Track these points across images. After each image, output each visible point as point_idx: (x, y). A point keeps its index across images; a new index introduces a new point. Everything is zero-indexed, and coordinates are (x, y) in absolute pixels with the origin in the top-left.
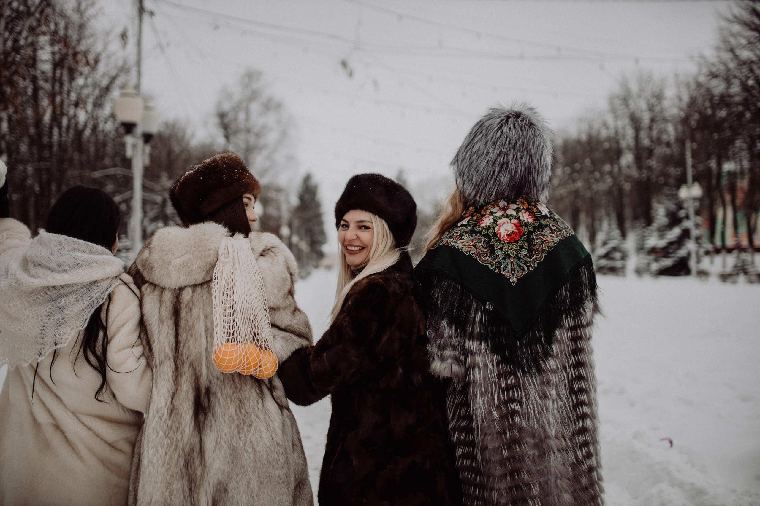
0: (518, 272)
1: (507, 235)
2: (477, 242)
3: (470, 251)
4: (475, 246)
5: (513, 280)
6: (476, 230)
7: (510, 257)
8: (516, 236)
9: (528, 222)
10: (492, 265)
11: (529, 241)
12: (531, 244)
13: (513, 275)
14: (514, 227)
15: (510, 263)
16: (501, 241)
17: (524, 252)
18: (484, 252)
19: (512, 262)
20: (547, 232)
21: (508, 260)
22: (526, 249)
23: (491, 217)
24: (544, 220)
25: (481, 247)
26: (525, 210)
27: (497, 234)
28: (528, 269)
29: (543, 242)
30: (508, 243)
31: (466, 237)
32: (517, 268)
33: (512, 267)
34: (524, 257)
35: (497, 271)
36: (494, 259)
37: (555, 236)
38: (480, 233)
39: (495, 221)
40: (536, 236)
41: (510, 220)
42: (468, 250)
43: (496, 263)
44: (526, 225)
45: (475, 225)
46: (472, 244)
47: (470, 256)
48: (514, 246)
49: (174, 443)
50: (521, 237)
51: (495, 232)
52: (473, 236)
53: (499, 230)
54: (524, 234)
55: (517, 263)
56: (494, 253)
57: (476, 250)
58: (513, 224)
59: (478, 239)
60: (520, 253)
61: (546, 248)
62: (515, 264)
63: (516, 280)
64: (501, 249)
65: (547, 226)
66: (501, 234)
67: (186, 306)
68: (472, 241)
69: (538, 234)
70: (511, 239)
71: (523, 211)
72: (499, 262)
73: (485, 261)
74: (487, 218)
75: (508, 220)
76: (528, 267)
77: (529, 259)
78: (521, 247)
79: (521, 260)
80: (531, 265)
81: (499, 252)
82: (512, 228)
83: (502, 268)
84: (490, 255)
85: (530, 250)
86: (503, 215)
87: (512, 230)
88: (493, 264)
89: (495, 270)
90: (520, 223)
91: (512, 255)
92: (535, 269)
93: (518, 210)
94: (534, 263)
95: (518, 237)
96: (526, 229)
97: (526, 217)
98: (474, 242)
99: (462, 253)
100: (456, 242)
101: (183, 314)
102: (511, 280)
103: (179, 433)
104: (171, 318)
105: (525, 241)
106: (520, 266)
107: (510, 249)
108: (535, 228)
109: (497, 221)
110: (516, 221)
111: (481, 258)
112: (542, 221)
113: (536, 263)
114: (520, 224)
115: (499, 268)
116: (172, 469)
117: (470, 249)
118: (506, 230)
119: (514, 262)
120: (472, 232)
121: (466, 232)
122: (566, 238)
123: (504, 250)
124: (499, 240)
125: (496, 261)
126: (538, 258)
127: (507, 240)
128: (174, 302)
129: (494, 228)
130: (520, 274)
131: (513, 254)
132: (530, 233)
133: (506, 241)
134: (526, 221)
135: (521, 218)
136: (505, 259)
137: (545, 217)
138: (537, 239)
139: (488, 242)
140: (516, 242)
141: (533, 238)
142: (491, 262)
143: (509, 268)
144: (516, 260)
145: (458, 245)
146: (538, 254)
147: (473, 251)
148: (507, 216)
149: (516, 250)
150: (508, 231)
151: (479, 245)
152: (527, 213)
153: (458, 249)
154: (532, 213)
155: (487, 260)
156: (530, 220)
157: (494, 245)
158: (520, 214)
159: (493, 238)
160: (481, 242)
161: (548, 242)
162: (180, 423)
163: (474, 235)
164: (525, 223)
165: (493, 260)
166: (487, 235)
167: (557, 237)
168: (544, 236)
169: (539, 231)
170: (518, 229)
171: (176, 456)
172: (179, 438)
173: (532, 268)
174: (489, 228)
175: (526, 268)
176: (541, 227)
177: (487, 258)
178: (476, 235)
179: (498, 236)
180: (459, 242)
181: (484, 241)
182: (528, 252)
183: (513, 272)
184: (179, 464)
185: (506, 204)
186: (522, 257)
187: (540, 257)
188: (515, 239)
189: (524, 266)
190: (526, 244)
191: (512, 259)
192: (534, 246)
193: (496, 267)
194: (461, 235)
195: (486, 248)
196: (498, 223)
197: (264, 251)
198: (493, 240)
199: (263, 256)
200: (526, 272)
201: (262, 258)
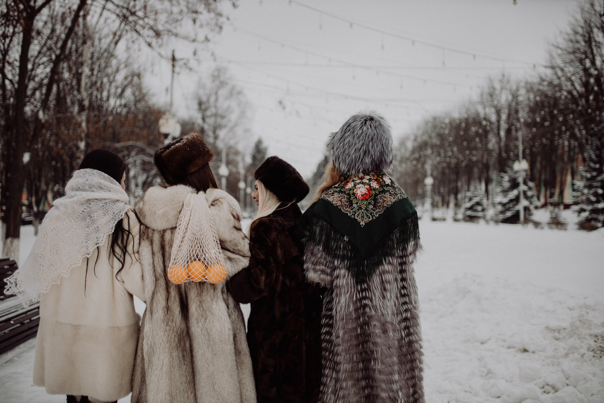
0: (366, 219)
1: (361, 195)
2: (342, 198)
3: (337, 204)
4: (341, 201)
5: (362, 223)
6: (342, 190)
7: (362, 209)
8: (367, 196)
9: (376, 188)
11: (375, 200)
12: (376, 202)
13: (362, 220)
14: (366, 190)
15: (361, 213)
16: (357, 198)
17: (371, 207)
18: (346, 204)
19: (363, 212)
20: (387, 195)
21: (360, 211)
22: (373, 205)
23: (353, 183)
24: (386, 187)
25: (344, 202)
26: (375, 180)
27: (355, 194)
28: (372, 217)
29: (384, 201)
30: (361, 200)
31: (336, 195)
32: (365, 217)
33: (363, 215)
34: (370, 210)
36: (352, 209)
37: (392, 198)
38: (345, 192)
39: (355, 186)
40: (380, 197)
41: (364, 186)
42: (336, 203)
43: (353, 212)
44: (374, 190)
45: (342, 187)
46: (339, 199)
47: (337, 206)
48: (365, 202)
50: (370, 197)
51: (354, 193)
53: (357, 191)
54: (372, 195)
55: (366, 214)
56: (352, 206)
57: (341, 203)
58: (366, 188)
59: (343, 196)
60: (368, 207)
61: (386, 205)
62: (364, 214)
63: (364, 224)
64: (357, 203)
65: (387, 191)
66: (357, 194)
67: (168, 243)
68: (339, 197)
69: (381, 196)
70: (363, 198)
71: (373, 181)
72: (355, 212)
73: (346, 210)
74: (350, 184)
75: (363, 186)
76: (372, 216)
77: (373, 212)
78: (370, 204)
79: (368, 212)
80: (374, 215)
81: (355, 205)
82: (365, 191)
83: (356, 215)
84: (350, 207)
85: (375, 206)
86: (360, 182)
87: (365, 192)
88: (351, 212)
89: (352, 216)
90: (371, 188)
91: (363, 208)
92: (377, 218)
93: (370, 180)
94: (376, 214)
95: (368, 197)
96: (374, 192)
97: (374, 185)
99: (332, 204)
100: (329, 197)
101: (167, 249)
102: (361, 224)
103: (174, 322)
104: (160, 252)
105: (373, 199)
106: (367, 216)
107: (363, 204)
108: (380, 192)
109: (356, 186)
110: (368, 187)
111: (344, 209)
112: (385, 188)
113: (378, 214)
114: (370, 189)
115: (354, 215)
117: (338, 202)
118: (361, 192)
119: (364, 213)
120: (340, 192)
121: (336, 192)
122: (400, 199)
123: (358, 204)
124: (356, 198)
125: (353, 210)
126: (380, 211)
127: (361, 198)
128: (160, 241)
129: (353, 190)
130: (367, 220)
131: (364, 207)
132: (376, 195)
133: (360, 199)
134: (374, 187)
135: (371, 185)
136: (358, 210)
137: (388, 185)
138: (380, 199)
139: (349, 199)
140: (367, 200)
141: (378, 198)
142: (350, 211)
143: (360, 216)
144: (365, 211)
145: (330, 199)
146: (380, 209)
147: (339, 203)
148: (363, 183)
149: (366, 205)
150: (362, 192)
151: (343, 200)
152: (376, 182)
153: (330, 202)
154: (379, 183)
155: (347, 210)
156: (377, 187)
157: (352, 200)
158: (371, 182)
159: (353, 196)
160: (344, 198)
161: (388, 202)
162: (173, 316)
163: (341, 194)
164: (374, 188)
166: (349, 194)
167: (394, 199)
168: (385, 197)
169: (382, 194)
170: (368, 192)
172: (174, 325)
173: (375, 217)
174: (350, 189)
175: (371, 217)
176: (384, 192)
177: (348, 209)
178: (342, 194)
179: (356, 195)
180: (331, 197)
181: (347, 198)
182: (374, 207)
183: (362, 219)
185: (363, 175)
186: (369, 210)
187: (381, 211)
188: (366, 198)
189: (370, 215)
190: (373, 202)
191: (363, 211)
192: (378, 203)
193: (353, 214)
194: (333, 193)
195: (347, 202)
196: (356, 187)
197: (214, 201)
198: (352, 197)
199: (213, 205)
200: (371, 219)
201: (212, 207)
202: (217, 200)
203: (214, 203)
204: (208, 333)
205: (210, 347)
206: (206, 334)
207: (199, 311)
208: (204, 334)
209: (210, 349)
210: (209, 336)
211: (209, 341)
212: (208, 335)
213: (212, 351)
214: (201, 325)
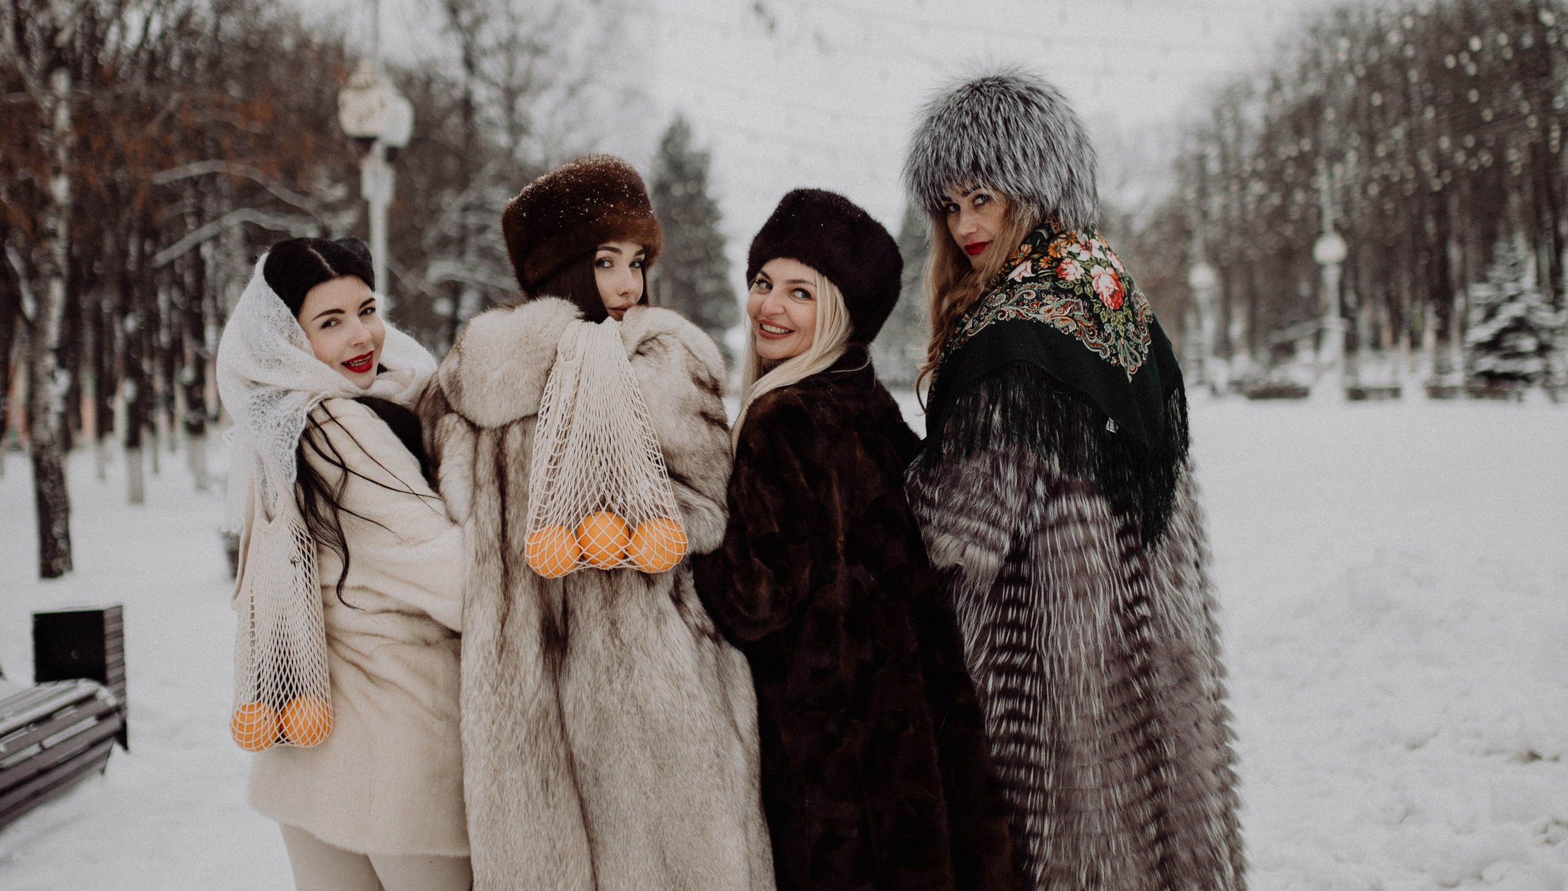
0: (1130, 363)
1: (1109, 296)
2: (1074, 309)
3: (1067, 327)
4: (1072, 317)
6: (1062, 286)
7: (1120, 336)
8: (1118, 298)
10: (1105, 353)
12: (1134, 313)
14: (1113, 282)
15: (1121, 348)
16: (1105, 307)
17: (1132, 327)
18: (1089, 327)
19: (1123, 346)
21: (1119, 342)
22: (1132, 322)
23: (1076, 263)
25: (1082, 319)
27: (1098, 294)
28: (1141, 357)
29: (1142, 308)
30: (1113, 310)
31: (1051, 301)
32: (1129, 358)
33: (1124, 355)
34: (1133, 337)
35: (1115, 361)
36: (1106, 340)
38: (1072, 292)
39: (1087, 271)
41: (1104, 268)
42: (1063, 324)
43: (1110, 347)
44: (1123, 278)
45: (1055, 278)
46: (1066, 313)
47: (1071, 336)
48: (1120, 316)
49: (507, 701)
51: (1094, 292)
52: (1061, 299)
53: (1098, 287)
54: (1125, 295)
55: (1128, 348)
56: (1104, 331)
57: (1077, 326)
58: (1110, 275)
59: (1072, 303)
60: (1128, 330)
61: (1146, 320)
62: (1126, 351)
63: (1131, 379)
64: (1109, 321)
66: (1102, 294)
67: (515, 460)
68: (1065, 306)
69: (1135, 295)
70: (1115, 303)
72: (1113, 346)
73: (1093, 344)
74: (1071, 265)
75: (1100, 268)
76: (1140, 354)
77: (1138, 341)
79: (1131, 343)
80: (1142, 351)
81: (1108, 329)
82: (1110, 283)
83: (1119, 355)
84: (1099, 334)
85: (1135, 324)
86: (1090, 260)
87: (1112, 286)
88: (1106, 349)
89: (1111, 360)
92: (1147, 359)
93: (1102, 250)
94: (1144, 346)
95: (1121, 299)
96: (1124, 285)
98: (1068, 310)
99: (1055, 330)
100: (1036, 312)
101: (512, 475)
102: (1128, 373)
103: (515, 684)
104: (494, 482)
105: (1128, 307)
106: (1130, 354)
107: (1118, 322)
108: (1129, 283)
109: (1089, 271)
110: (1112, 271)
111: (1086, 339)
113: (1146, 345)
114: (1118, 277)
115: (1116, 355)
116: (502, 746)
117: (1067, 323)
118: (1106, 287)
119: (1125, 347)
120: (1057, 291)
121: (1047, 292)
123: (1112, 324)
124: (1103, 304)
125: (1108, 343)
126: (1146, 338)
127: (1111, 304)
128: (495, 454)
129: (1089, 283)
130: (1133, 368)
131: (1122, 332)
132: (1129, 292)
133: (1111, 308)
134: (1120, 270)
135: (1114, 265)
136: (1116, 339)
139: (1090, 309)
140: (1120, 308)
141: (1133, 302)
142: (1102, 346)
143: (1122, 357)
144: (1126, 342)
145: (1043, 316)
146: (1144, 331)
147: (1071, 326)
148: (1097, 262)
149: (1124, 324)
150: (1109, 288)
151: (1078, 314)
153: (1047, 324)
155: (1095, 343)
157: (1098, 315)
158: (1109, 258)
159: (1095, 302)
160: (1079, 309)
162: (516, 667)
163: (1063, 296)
164: (1121, 274)
165: (1105, 342)
166: (1084, 297)
168: (1139, 297)
170: (1118, 285)
171: (509, 724)
172: (516, 693)
173: (1145, 356)
174: (1081, 283)
175: (1138, 356)
177: (1096, 339)
178: (1066, 297)
179: (1100, 297)
180: (1042, 310)
181: (1084, 307)
182: (1135, 328)
183: (1126, 364)
184: (514, 737)
185: (1089, 240)
186: (1131, 337)
187: (1148, 336)
188: (1118, 304)
189: (1136, 353)
190: (1130, 312)
191: (1122, 341)
192: (1137, 316)
193: (1112, 354)
195: (1090, 320)
196: (1091, 274)
197: (643, 343)
198: (1096, 306)
199: (642, 354)
200: (1140, 364)
201: (639, 358)
202: (653, 338)
203: (643, 349)
204: (640, 708)
205: (648, 748)
206: (633, 710)
207: (612, 648)
208: (628, 713)
209: (648, 754)
210: (642, 717)
211: (643, 730)
212: (640, 715)
213: (654, 757)
214: (619, 687)
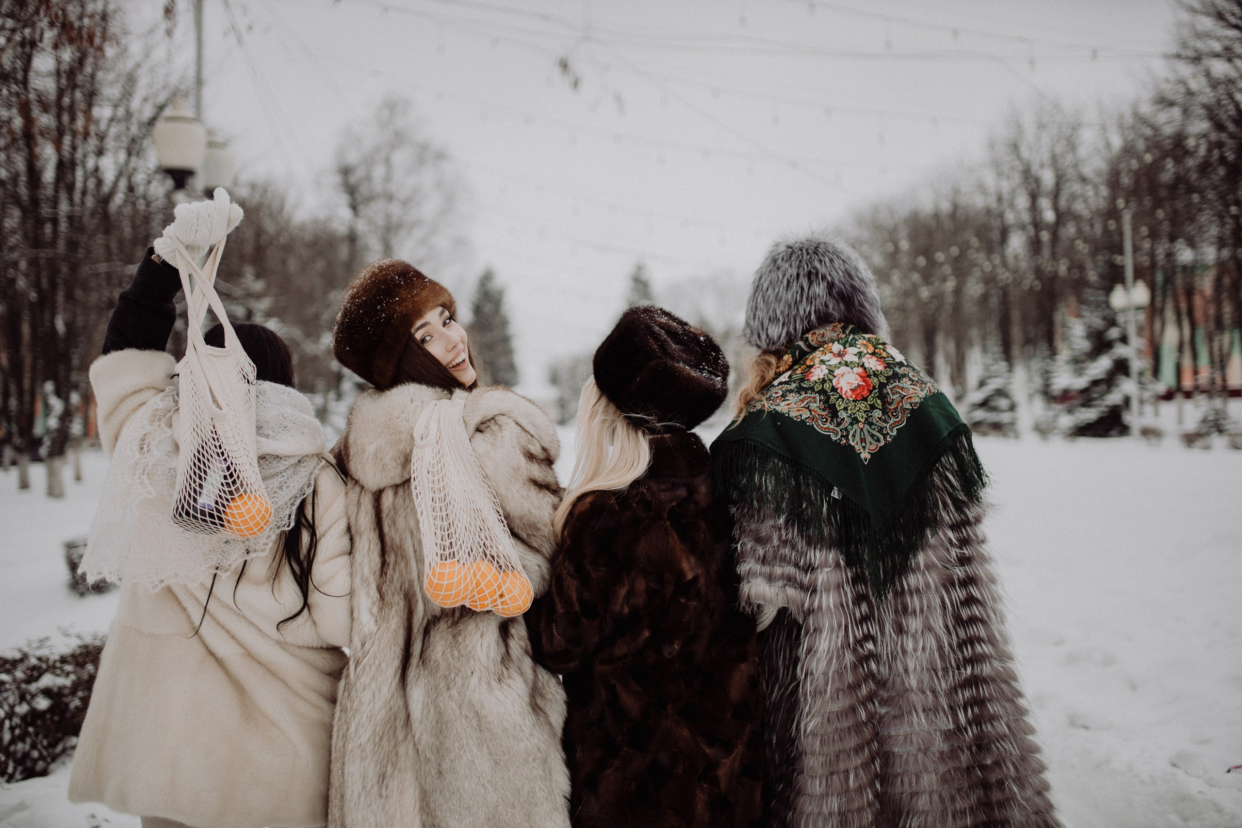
0: (871, 443)
1: (851, 390)
2: (810, 402)
3: (801, 416)
4: (808, 408)
5: (865, 455)
6: (805, 386)
7: (858, 422)
8: (863, 391)
9: (877, 370)
10: (837, 435)
11: (883, 397)
12: (885, 402)
13: (864, 448)
14: (860, 379)
15: (858, 431)
16: (843, 399)
17: (877, 414)
18: (822, 415)
19: (862, 430)
20: (905, 383)
21: (855, 426)
22: (880, 410)
23: (824, 367)
24: (900, 368)
25: (817, 409)
26: (870, 354)
27: (837, 389)
28: (885, 438)
29: (903, 398)
30: (854, 401)
31: (792, 398)
32: (869, 439)
33: (862, 437)
34: (877, 422)
35: (845, 441)
36: (838, 425)
37: (919, 389)
38: (812, 389)
39: (831, 372)
40: (892, 389)
41: (852, 369)
42: (798, 414)
43: (841, 430)
44: (875, 374)
45: (802, 380)
46: (802, 405)
47: (803, 422)
48: (863, 406)
50: (871, 392)
51: (833, 386)
52: (801, 395)
53: (838, 383)
54: (874, 388)
55: (869, 432)
56: (837, 417)
57: (811, 414)
58: (858, 374)
59: (810, 397)
60: (871, 416)
61: (908, 406)
62: (866, 433)
63: (869, 456)
64: (846, 409)
65: (904, 376)
66: (842, 389)
67: (387, 516)
68: (802, 401)
69: (894, 387)
70: (857, 395)
71: (867, 356)
72: (846, 429)
73: (825, 429)
74: (819, 370)
75: (849, 369)
76: (885, 436)
77: (885, 425)
78: (873, 407)
79: (873, 427)
80: (888, 434)
81: (843, 415)
82: (857, 380)
83: (850, 437)
84: (832, 420)
85: (884, 411)
86: (840, 363)
87: (857, 382)
88: (837, 432)
89: (841, 440)
90: (866, 372)
91: (860, 419)
92: (895, 438)
93: (860, 355)
94: (892, 430)
95: (866, 392)
96: (876, 380)
97: (873, 364)
98: (805, 403)
99: (789, 418)
100: (779, 405)
101: (386, 528)
102: (863, 456)
105: (877, 397)
106: (872, 436)
107: (858, 411)
108: (888, 378)
109: (833, 372)
110: (860, 370)
111: (819, 425)
112: (897, 369)
113: (895, 429)
114: (867, 374)
115: (847, 437)
117: (801, 412)
118: (848, 383)
119: (864, 430)
120: (800, 390)
121: (791, 391)
122: (933, 394)
123: (849, 412)
124: (841, 397)
125: (841, 427)
126: (898, 422)
127: (851, 397)
129: (831, 381)
130: (873, 447)
131: (862, 418)
132: (882, 386)
133: (852, 399)
134: (874, 369)
135: (866, 365)
136: (851, 424)
137: (901, 364)
138: (893, 394)
139: (826, 401)
140: (865, 399)
141: (888, 393)
142: (834, 430)
143: (858, 439)
144: (867, 427)
145: (782, 408)
146: (896, 417)
147: (806, 414)
148: (846, 364)
149: (865, 412)
150: (852, 384)
151: (813, 406)
152: (874, 359)
153: (783, 414)
154: (880, 358)
155: (828, 428)
156: (880, 368)
157: (835, 404)
158: (864, 360)
159: (833, 395)
160: (815, 402)
161: (910, 397)
163: (803, 393)
164: (874, 371)
165: (837, 426)
166: (822, 392)
167: (922, 390)
168: (902, 389)
169: (895, 382)
170: (864, 381)
173: (890, 437)
174: (824, 381)
175: (881, 437)
176: (896, 377)
177: (828, 425)
178: (806, 393)
179: (839, 391)
180: (783, 404)
181: (820, 400)
182: (883, 414)
183: (864, 444)
185: (842, 348)
186: (875, 422)
187: (901, 420)
188: (862, 395)
189: (878, 435)
190: (879, 401)
191: (861, 425)
192: (890, 404)
193: (842, 436)
194: (783, 396)
195: (824, 410)
196: (835, 374)
197: (482, 423)
198: (832, 398)
199: (481, 431)
200: (882, 443)
201: (478, 435)
202: (491, 419)
203: (482, 427)
210: (479, 720)
211: (481, 731)
